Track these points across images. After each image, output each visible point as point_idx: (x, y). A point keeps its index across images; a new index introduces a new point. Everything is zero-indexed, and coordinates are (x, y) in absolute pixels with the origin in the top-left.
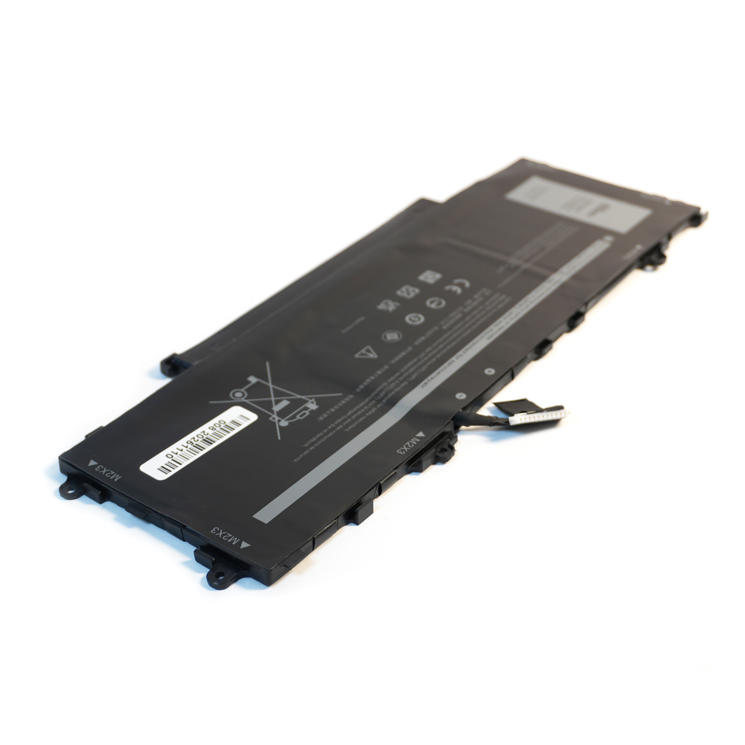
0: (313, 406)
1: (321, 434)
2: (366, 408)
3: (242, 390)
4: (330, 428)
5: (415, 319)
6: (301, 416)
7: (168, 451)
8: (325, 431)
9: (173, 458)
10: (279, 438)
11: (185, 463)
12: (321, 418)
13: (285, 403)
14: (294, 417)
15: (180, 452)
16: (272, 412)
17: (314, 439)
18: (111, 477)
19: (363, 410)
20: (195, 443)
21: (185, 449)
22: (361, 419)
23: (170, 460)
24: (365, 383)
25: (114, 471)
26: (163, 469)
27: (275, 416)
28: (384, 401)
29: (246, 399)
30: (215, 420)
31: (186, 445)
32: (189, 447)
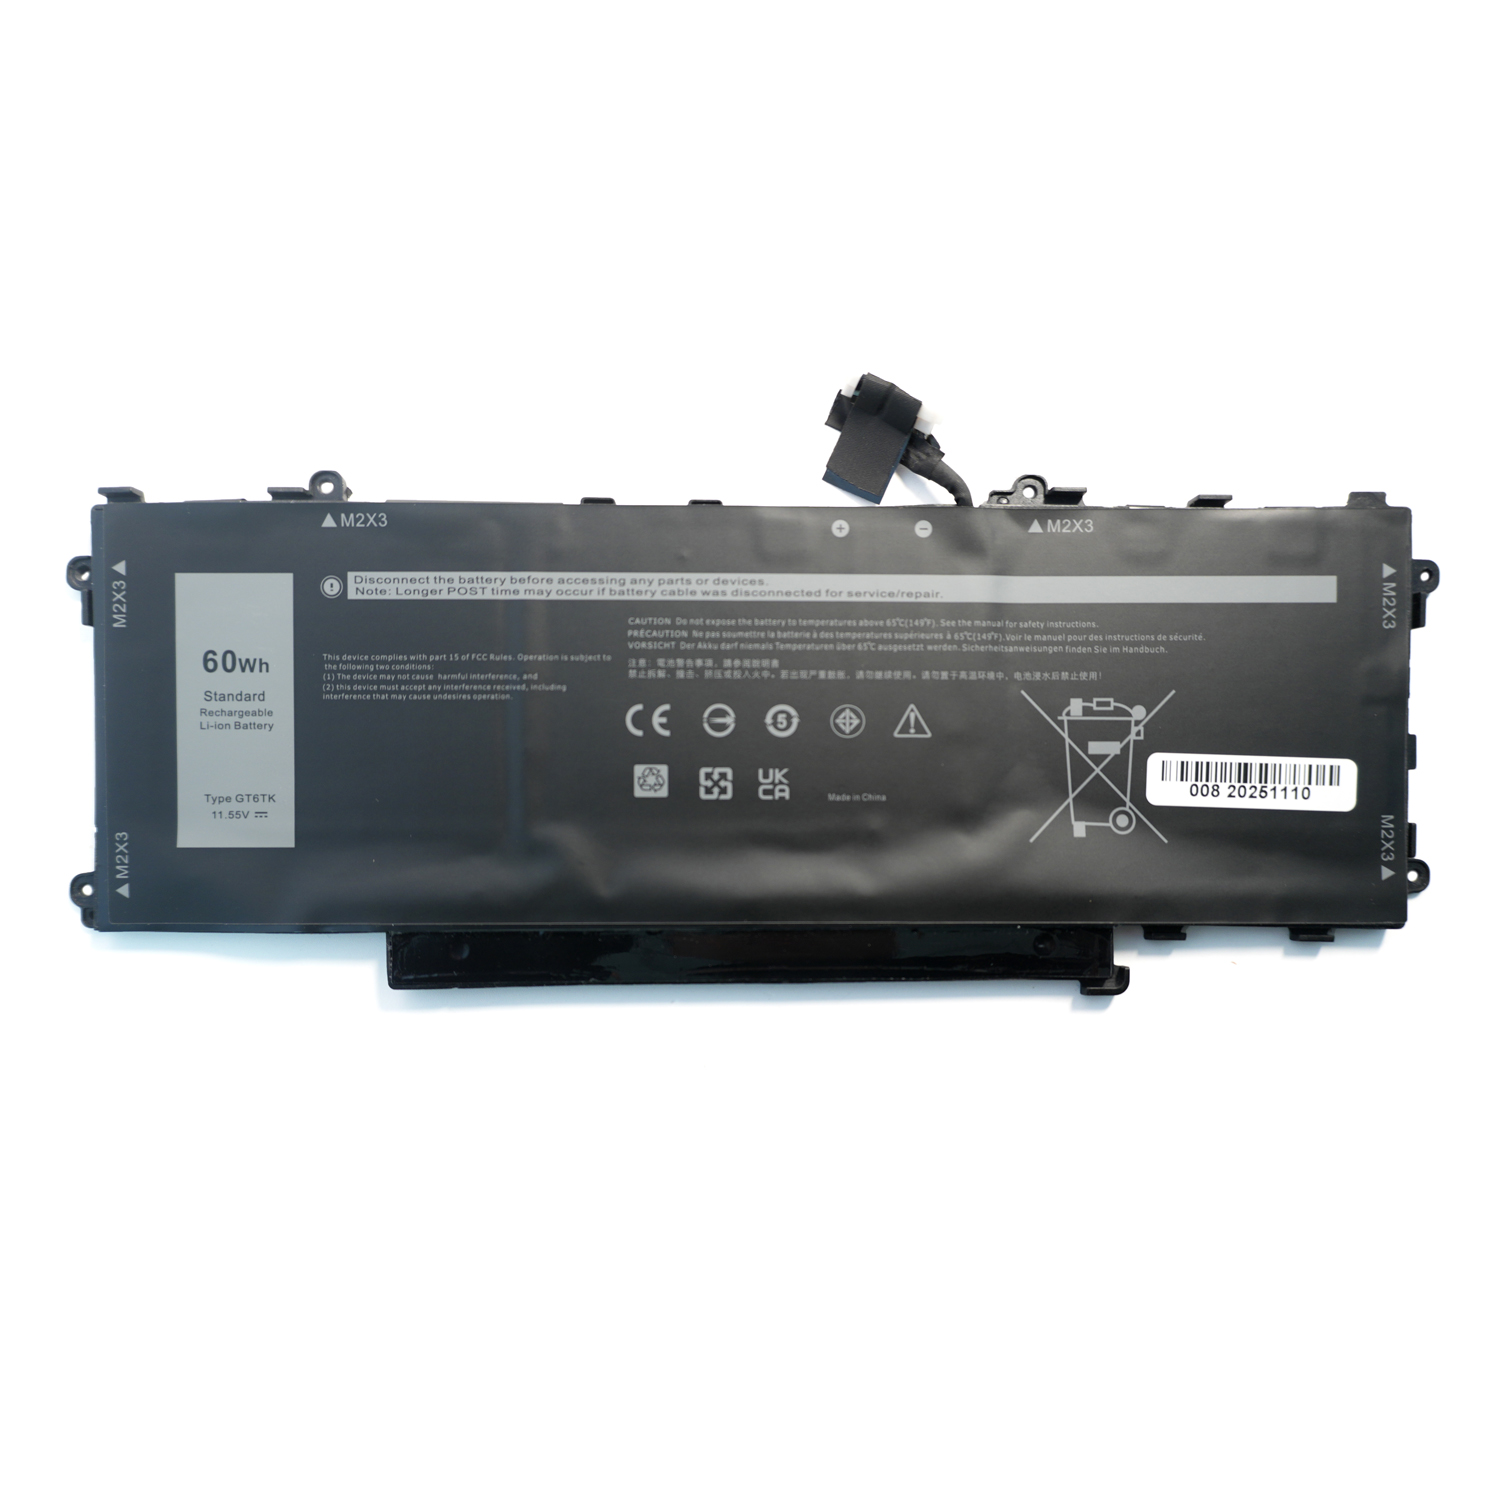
0: (1076, 707)
1: (1125, 649)
2: (1029, 638)
3: (1110, 824)
4: (1105, 650)
5: (782, 721)
6: (1108, 704)
7: (1299, 805)
8: (1116, 649)
9: (1307, 785)
10: (1173, 692)
11: (1303, 762)
12: (1093, 675)
13: (1095, 748)
14: (1118, 712)
15: (1290, 787)
16: (1125, 749)
17: (1143, 650)
18: (1391, 829)
19: (1037, 637)
20: (1259, 786)
21: (1279, 788)
22: (1058, 625)
23: (1313, 787)
24: (981, 675)
25: (1380, 833)
26: (1334, 778)
27: (1132, 737)
28: (999, 624)
29: (1124, 804)
30: (1200, 802)
31: (1271, 794)
32: (1272, 786)
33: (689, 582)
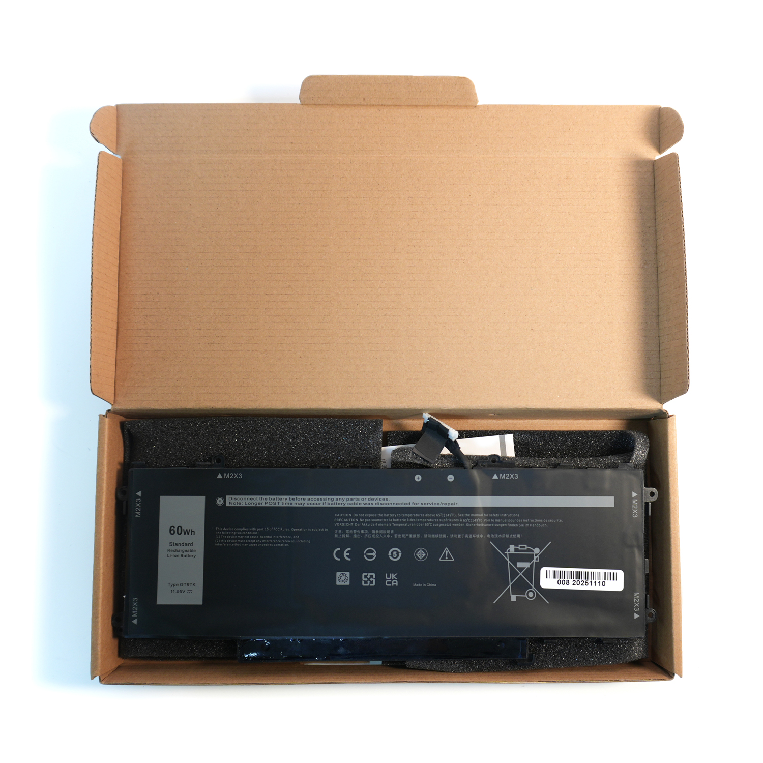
0: (512, 548)
1: (531, 525)
2: (493, 521)
3: (526, 596)
4: (523, 526)
5: (395, 554)
6: (524, 547)
7: (601, 588)
8: (527, 525)
9: (604, 580)
10: (550, 542)
11: (602, 571)
12: (519, 536)
13: (520, 565)
14: (528, 550)
15: (597, 581)
16: (532, 565)
17: (539, 525)
18: (638, 598)
19: (496, 520)
20: (585, 581)
21: (593, 581)
22: (504, 515)
23: (606, 581)
24: (474, 536)
25: (633, 600)
26: (614, 577)
27: (534, 560)
28: (481, 515)
29: (531, 588)
30: (561, 587)
31: (590, 584)
32: (590, 581)
33: (358, 499)
